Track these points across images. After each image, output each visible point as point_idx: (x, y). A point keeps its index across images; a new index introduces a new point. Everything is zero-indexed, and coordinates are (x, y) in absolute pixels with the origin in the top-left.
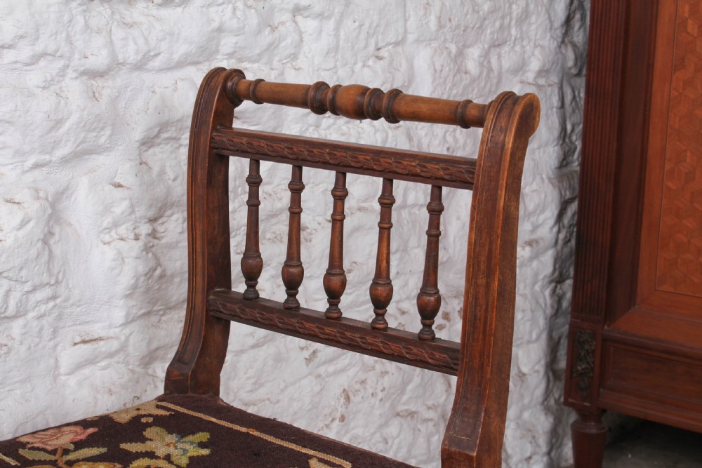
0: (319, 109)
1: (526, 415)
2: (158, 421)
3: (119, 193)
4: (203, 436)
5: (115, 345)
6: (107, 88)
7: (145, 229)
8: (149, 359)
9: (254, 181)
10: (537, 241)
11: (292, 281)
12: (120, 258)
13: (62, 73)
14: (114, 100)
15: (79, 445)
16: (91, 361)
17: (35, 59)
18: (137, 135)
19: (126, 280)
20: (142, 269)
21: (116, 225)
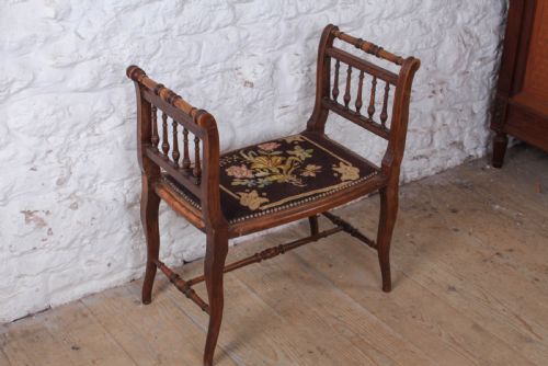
0: (358, 47)
1: (475, 131)
2: (300, 144)
3: (297, 57)
4: (311, 151)
5: (292, 108)
6: (294, 23)
7: (306, 69)
8: (305, 112)
9: (338, 66)
10: (485, 58)
11: (347, 101)
12: (297, 80)
13: (279, 21)
14: (297, 28)
15: (275, 150)
16: (285, 113)
17: (270, 18)
18: (305, 36)
19: (298, 87)
20: (304, 82)
21: (295, 68)
